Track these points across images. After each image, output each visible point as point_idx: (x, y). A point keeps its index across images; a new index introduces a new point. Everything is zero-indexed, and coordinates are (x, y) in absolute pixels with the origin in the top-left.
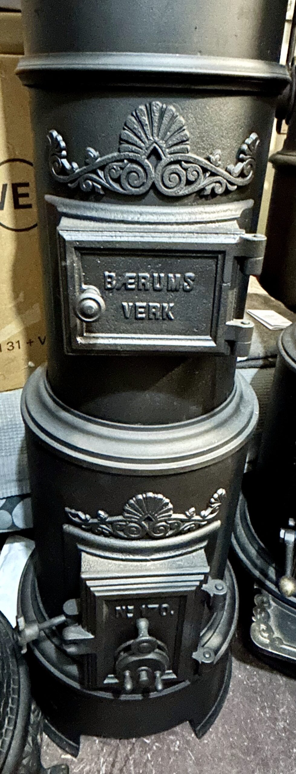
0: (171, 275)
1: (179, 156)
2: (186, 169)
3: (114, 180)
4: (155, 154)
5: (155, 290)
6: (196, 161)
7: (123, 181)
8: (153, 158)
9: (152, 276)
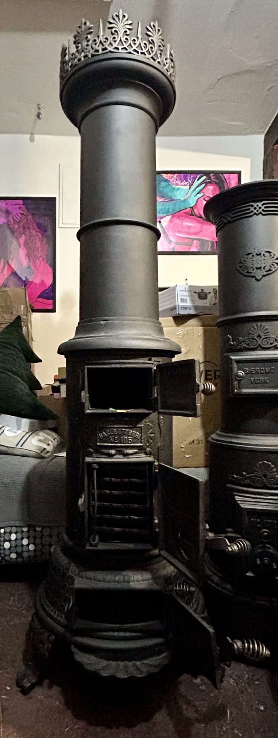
0: (267, 368)
1: (267, 336)
2: (270, 340)
3: (247, 344)
4: (259, 336)
5: (261, 373)
6: (272, 338)
7: (250, 344)
8: (259, 337)
9: (260, 369)
